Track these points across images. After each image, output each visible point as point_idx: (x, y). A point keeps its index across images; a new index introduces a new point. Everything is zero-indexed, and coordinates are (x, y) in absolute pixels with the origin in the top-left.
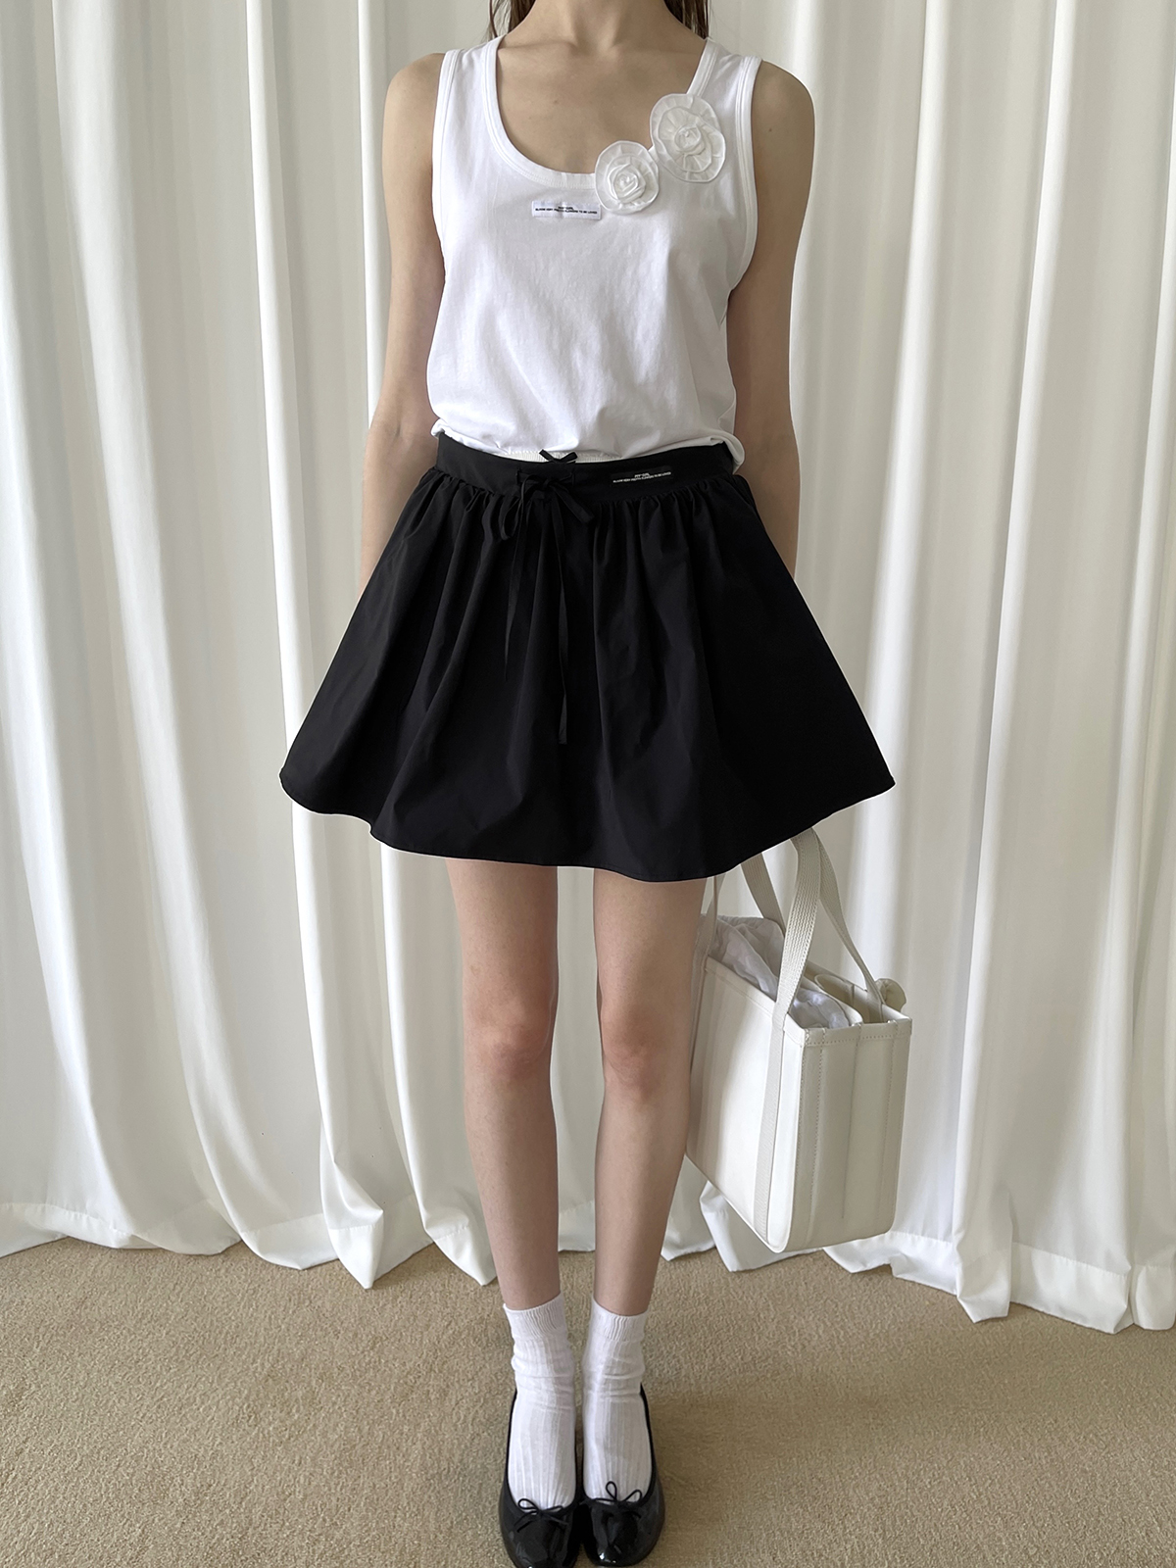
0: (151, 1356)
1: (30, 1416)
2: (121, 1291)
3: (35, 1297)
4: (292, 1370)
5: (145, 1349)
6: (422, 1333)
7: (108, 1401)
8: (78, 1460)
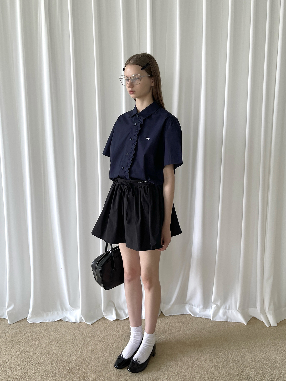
0: (60, 341)
1: (38, 354)
2: (52, 328)
3: (36, 330)
4: (87, 343)
5: (58, 340)
6: (112, 335)
7: (53, 350)
8: (49, 362)
